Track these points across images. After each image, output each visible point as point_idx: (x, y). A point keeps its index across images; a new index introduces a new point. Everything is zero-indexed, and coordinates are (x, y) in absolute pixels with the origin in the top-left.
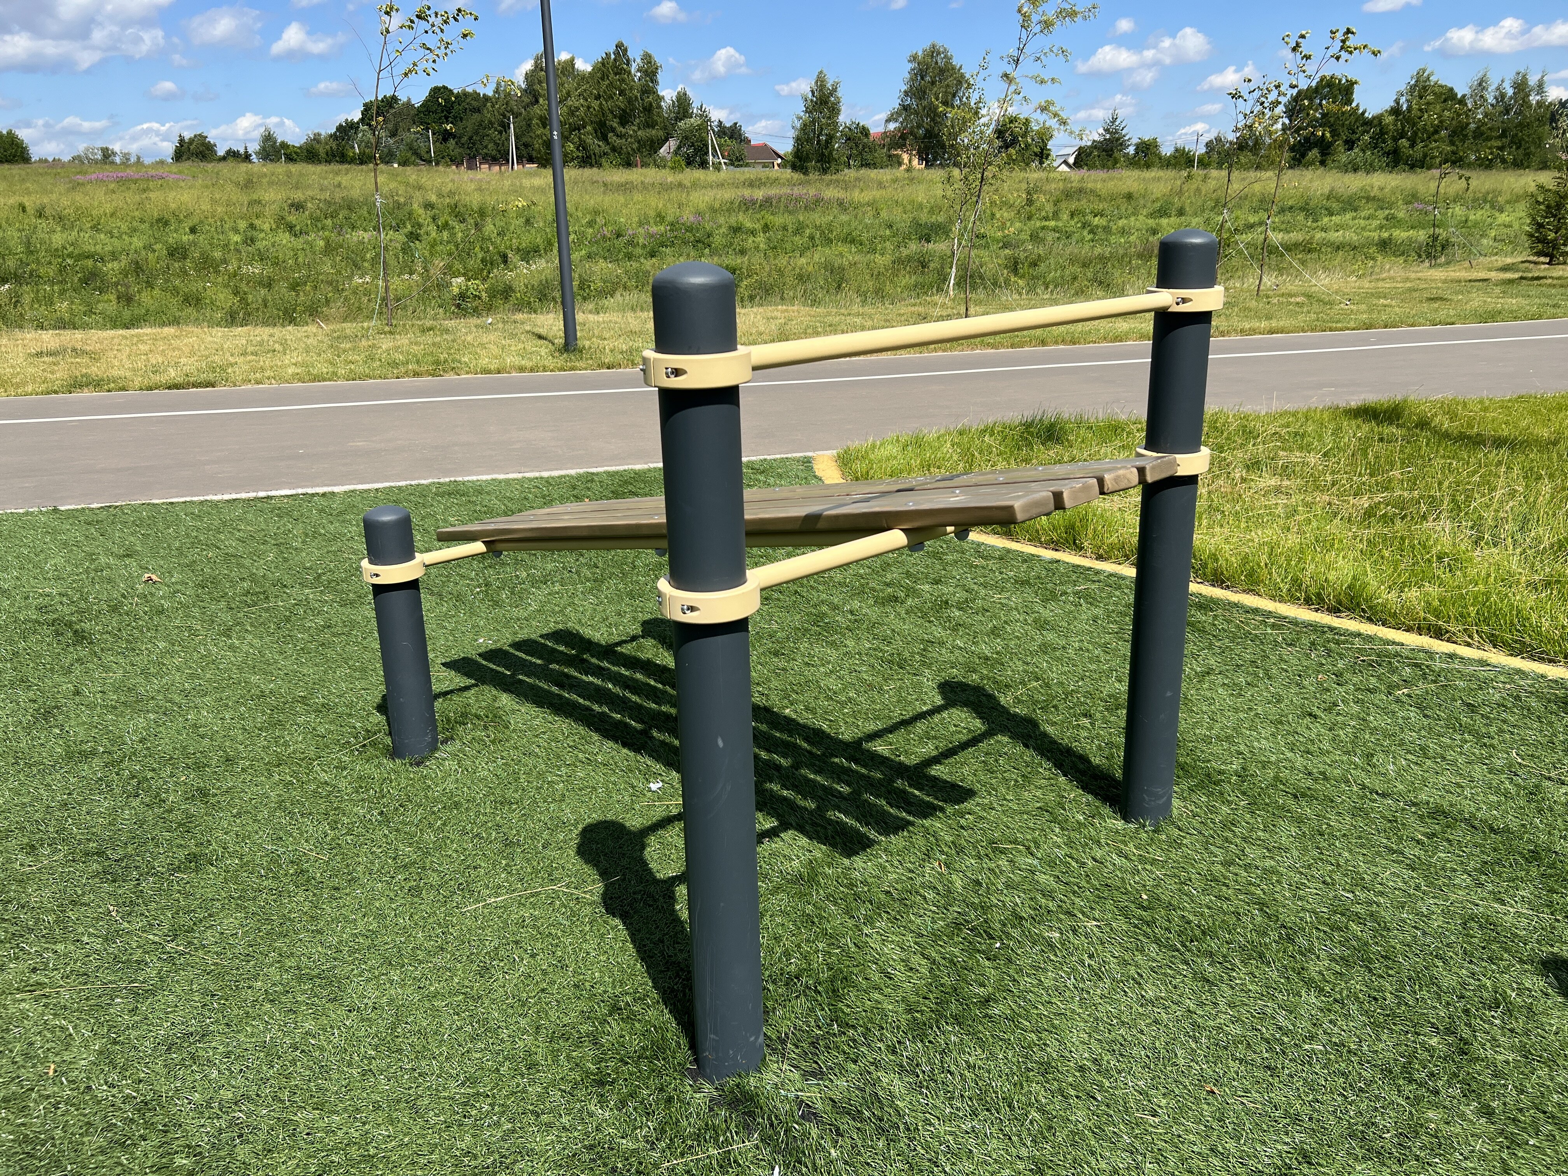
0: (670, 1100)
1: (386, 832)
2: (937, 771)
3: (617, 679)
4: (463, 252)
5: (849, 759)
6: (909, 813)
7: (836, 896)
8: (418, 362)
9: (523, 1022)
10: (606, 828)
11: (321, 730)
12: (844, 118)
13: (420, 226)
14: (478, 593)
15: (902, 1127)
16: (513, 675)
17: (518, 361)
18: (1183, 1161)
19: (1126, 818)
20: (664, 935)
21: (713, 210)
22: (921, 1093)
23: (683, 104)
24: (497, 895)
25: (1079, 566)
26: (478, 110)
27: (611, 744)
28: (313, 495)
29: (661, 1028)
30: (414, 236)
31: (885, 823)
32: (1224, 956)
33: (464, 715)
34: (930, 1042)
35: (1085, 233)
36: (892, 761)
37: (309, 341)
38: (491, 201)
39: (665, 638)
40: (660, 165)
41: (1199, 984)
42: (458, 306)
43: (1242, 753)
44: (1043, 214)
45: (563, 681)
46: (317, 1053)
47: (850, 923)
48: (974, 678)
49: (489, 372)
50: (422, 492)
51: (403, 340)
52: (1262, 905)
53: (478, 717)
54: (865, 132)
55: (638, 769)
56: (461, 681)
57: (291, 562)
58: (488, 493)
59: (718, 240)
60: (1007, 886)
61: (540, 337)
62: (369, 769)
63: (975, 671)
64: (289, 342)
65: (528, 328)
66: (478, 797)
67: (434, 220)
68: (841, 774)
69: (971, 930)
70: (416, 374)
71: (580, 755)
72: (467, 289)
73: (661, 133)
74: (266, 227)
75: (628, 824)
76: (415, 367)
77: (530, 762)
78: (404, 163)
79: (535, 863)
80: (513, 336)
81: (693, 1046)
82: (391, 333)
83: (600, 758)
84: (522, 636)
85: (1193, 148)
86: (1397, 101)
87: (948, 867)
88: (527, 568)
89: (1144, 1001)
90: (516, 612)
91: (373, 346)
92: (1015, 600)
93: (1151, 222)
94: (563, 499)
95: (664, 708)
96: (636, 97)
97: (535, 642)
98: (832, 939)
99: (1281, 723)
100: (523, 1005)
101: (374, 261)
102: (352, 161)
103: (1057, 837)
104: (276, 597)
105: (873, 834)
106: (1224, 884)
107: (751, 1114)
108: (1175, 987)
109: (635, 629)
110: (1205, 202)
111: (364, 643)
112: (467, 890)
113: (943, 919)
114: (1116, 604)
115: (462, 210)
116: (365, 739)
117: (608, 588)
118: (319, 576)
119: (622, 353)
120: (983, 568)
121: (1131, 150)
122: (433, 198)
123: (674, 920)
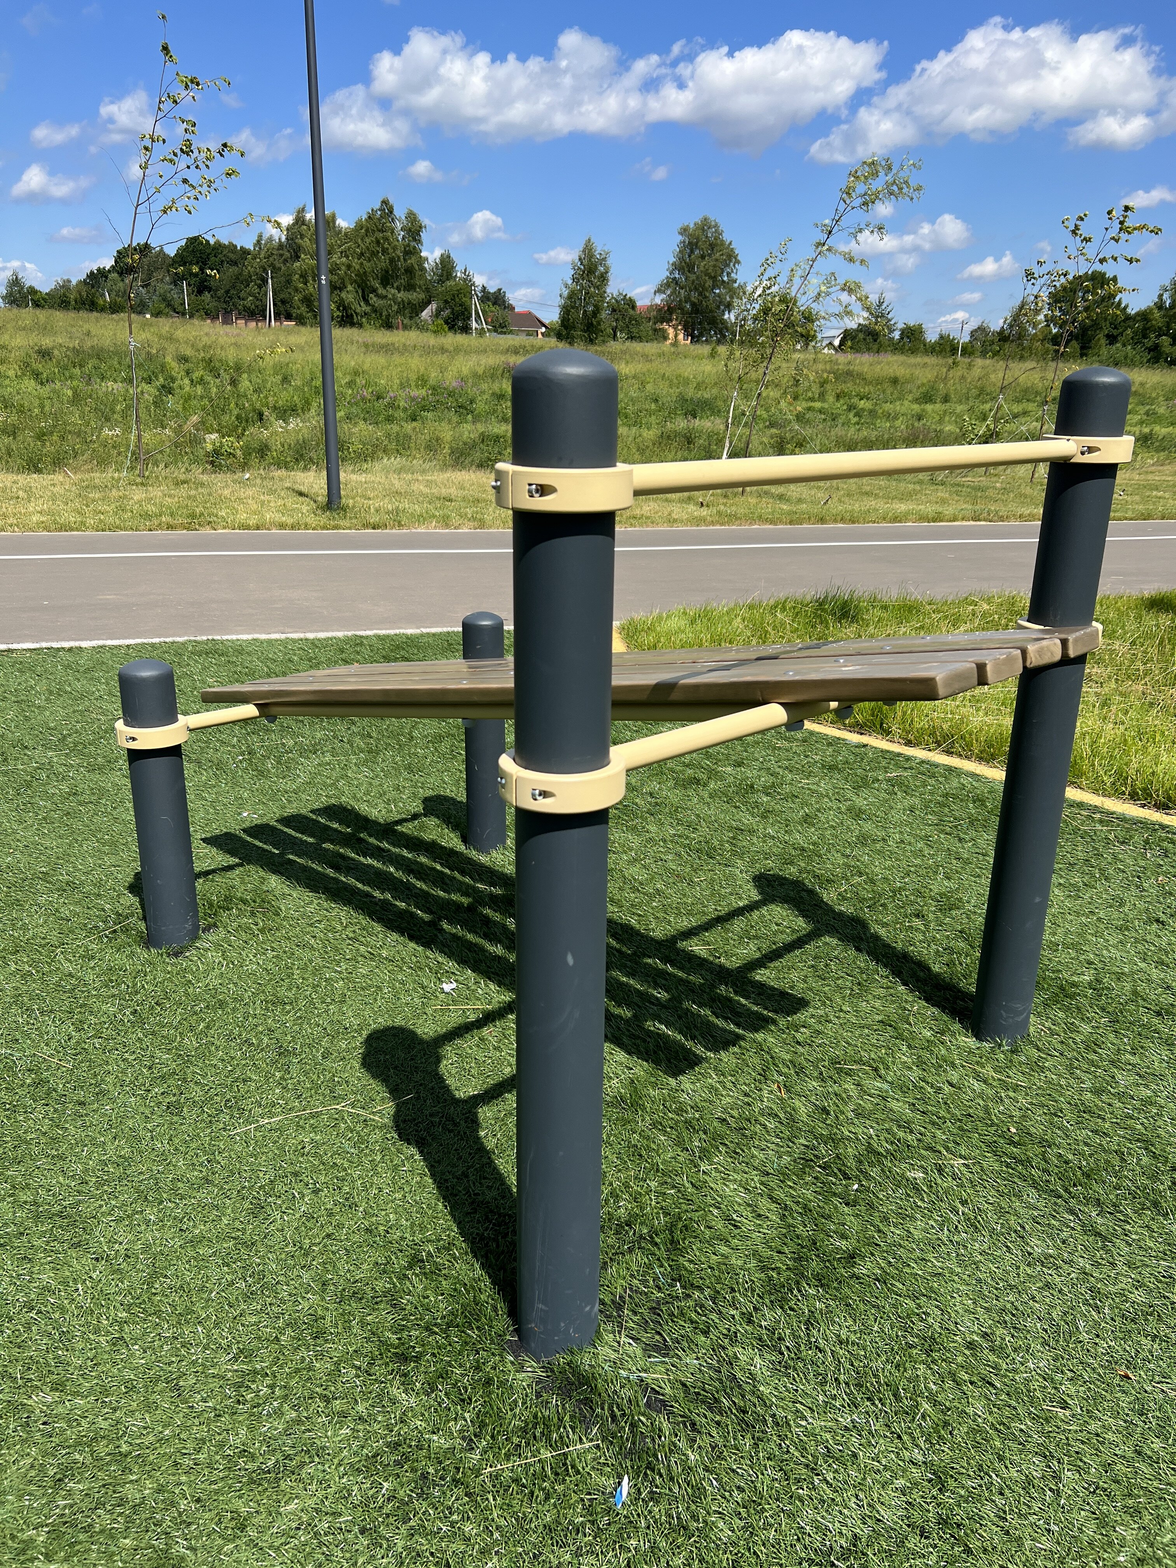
0: (489, 1382)
1: (140, 1035)
2: (761, 975)
3: (399, 862)
4: (217, 409)
5: (665, 960)
6: (738, 1025)
7: (665, 1123)
8: (172, 515)
9: (306, 1276)
10: (394, 1035)
11: (65, 912)
12: (614, 288)
13: (173, 380)
14: (241, 761)
15: (770, 1420)
16: (282, 855)
17: (279, 518)
18: (1107, 1467)
19: (979, 1035)
20: (469, 1168)
21: (475, 375)
22: (788, 1376)
23: (446, 265)
24: (272, 1115)
25: (888, 751)
26: (234, 263)
27: (395, 936)
28: (58, 649)
29: (473, 1288)
30: (167, 390)
31: (712, 1037)
32: (1114, 1205)
33: (228, 899)
34: (792, 1309)
35: (851, 415)
36: (712, 963)
37: (56, 490)
38: (247, 358)
39: (449, 818)
40: (422, 328)
41: (1090, 1240)
42: (212, 463)
43: (1092, 963)
44: (810, 394)
45: (339, 863)
46: (57, 1315)
47: (683, 1156)
48: (791, 871)
49: (248, 527)
50: (178, 650)
51: (156, 492)
52: (1147, 1144)
53: (244, 902)
54: (631, 304)
55: (428, 966)
56: (222, 859)
57: (33, 721)
58: (249, 654)
59: (480, 406)
60: (858, 1115)
61: (301, 494)
62: (120, 959)
63: (792, 863)
64: (34, 490)
65: (288, 485)
66: (246, 996)
67: (188, 373)
68: (657, 978)
69: (824, 1168)
70: (170, 527)
71: (362, 948)
72: (221, 447)
73: (422, 296)
74: (11, 373)
75: (419, 1031)
76: (169, 519)
77: (306, 955)
78: (157, 314)
79: (315, 1077)
80: (272, 492)
81: (514, 1313)
82: (142, 484)
83: (384, 953)
84: (290, 810)
85: (957, 336)
86: (1160, 296)
87: (788, 1091)
88: (294, 735)
89: (1030, 1258)
90: (282, 784)
91: (125, 497)
92: (824, 786)
93: (916, 407)
94: (331, 663)
95: (454, 897)
96: (399, 257)
97: (306, 818)
98: (666, 1175)
99: (1127, 929)
100: (306, 1255)
101: (125, 414)
102: (102, 310)
103: (905, 1056)
104: (16, 759)
105: (699, 1050)
106: (1099, 1116)
107: (587, 1401)
108: (1064, 1242)
109: (416, 806)
110: (969, 389)
111: (114, 813)
112: (235, 1107)
113: (789, 1154)
114: (932, 793)
115: (218, 364)
116: (115, 924)
117: (383, 761)
118: (65, 737)
119: (388, 513)
120: (787, 750)
121: (897, 335)
122: (189, 352)
123: (479, 1149)
